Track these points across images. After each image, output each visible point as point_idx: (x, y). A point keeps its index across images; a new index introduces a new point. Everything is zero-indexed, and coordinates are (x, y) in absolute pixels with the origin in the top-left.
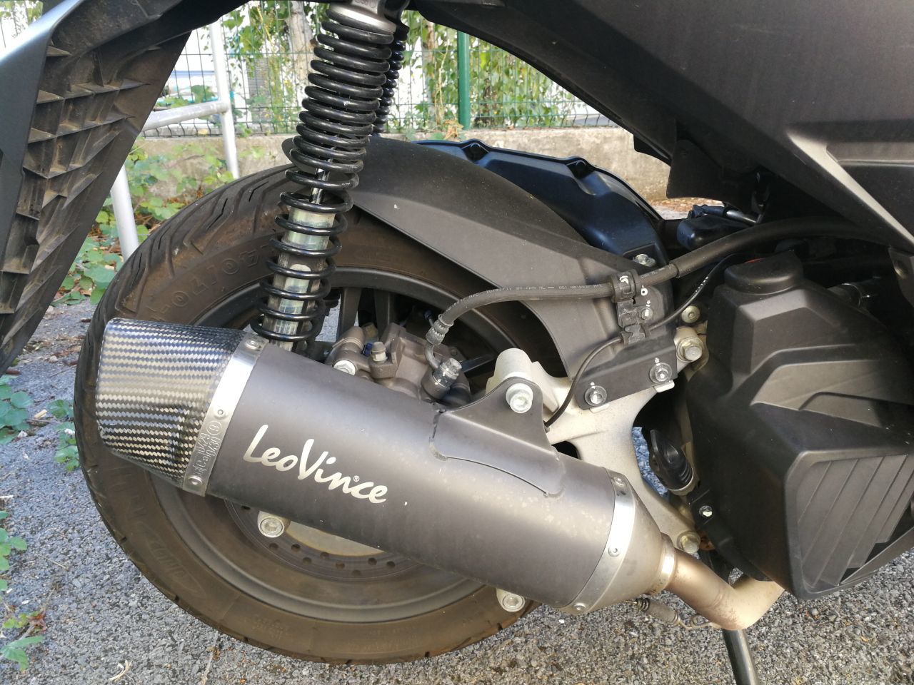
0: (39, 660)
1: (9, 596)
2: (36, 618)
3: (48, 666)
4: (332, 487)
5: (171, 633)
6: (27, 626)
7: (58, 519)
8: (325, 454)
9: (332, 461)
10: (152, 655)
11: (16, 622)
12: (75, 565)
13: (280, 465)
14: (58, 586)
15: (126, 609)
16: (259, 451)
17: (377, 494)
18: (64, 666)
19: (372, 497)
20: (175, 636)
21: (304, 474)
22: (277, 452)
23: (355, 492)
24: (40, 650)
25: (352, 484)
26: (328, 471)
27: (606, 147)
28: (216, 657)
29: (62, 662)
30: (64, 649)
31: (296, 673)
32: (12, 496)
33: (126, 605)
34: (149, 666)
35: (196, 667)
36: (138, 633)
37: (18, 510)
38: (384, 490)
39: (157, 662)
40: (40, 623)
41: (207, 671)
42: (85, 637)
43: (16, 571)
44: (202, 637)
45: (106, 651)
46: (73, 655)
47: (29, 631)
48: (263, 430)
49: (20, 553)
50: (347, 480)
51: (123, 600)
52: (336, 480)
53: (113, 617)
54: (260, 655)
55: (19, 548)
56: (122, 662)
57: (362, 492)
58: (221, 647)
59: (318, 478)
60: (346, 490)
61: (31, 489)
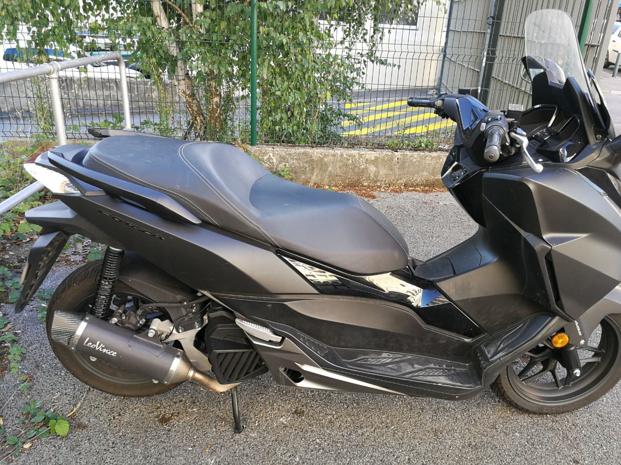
0: (30, 391)
1: (20, 369)
2: (29, 377)
3: (33, 392)
4: (104, 352)
5: (74, 385)
6: (27, 380)
7: (38, 342)
8: (102, 345)
9: (103, 346)
10: (67, 391)
11: (24, 378)
12: (43, 359)
13: (92, 347)
14: (37, 366)
15: (60, 376)
16: (87, 343)
17: (114, 354)
18: (38, 393)
19: (113, 354)
20: (75, 386)
21: (97, 349)
22: (91, 344)
23: (109, 353)
24: (30, 387)
25: (108, 352)
26: (103, 348)
27: (326, 159)
28: (87, 393)
29: (38, 391)
30: (39, 387)
31: (112, 399)
32: (20, 331)
33: (60, 375)
34: (66, 394)
35: (81, 396)
36: (63, 384)
37: (23, 337)
38: (116, 353)
39: (68, 393)
40: (31, 379)
41: (84, 397)
42: (45, 384)
43: (22, 360)
44: (84, 387)
45: (52, 389)
46: (42, 390)
47: (27, 381)
48: (88, 339)
49: (24, 354)
50: (107, 350)
51: (59, 373)
52: (104, 350)
53: (56, 378)
54: (102, 394)
55: (24, 352)
56: (57, 393)
57: (111, 353)
58: (90, 390)
59: (100, 350)
60: (107, 353)
61: (28, 329)
